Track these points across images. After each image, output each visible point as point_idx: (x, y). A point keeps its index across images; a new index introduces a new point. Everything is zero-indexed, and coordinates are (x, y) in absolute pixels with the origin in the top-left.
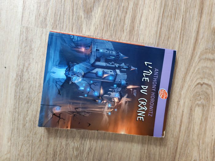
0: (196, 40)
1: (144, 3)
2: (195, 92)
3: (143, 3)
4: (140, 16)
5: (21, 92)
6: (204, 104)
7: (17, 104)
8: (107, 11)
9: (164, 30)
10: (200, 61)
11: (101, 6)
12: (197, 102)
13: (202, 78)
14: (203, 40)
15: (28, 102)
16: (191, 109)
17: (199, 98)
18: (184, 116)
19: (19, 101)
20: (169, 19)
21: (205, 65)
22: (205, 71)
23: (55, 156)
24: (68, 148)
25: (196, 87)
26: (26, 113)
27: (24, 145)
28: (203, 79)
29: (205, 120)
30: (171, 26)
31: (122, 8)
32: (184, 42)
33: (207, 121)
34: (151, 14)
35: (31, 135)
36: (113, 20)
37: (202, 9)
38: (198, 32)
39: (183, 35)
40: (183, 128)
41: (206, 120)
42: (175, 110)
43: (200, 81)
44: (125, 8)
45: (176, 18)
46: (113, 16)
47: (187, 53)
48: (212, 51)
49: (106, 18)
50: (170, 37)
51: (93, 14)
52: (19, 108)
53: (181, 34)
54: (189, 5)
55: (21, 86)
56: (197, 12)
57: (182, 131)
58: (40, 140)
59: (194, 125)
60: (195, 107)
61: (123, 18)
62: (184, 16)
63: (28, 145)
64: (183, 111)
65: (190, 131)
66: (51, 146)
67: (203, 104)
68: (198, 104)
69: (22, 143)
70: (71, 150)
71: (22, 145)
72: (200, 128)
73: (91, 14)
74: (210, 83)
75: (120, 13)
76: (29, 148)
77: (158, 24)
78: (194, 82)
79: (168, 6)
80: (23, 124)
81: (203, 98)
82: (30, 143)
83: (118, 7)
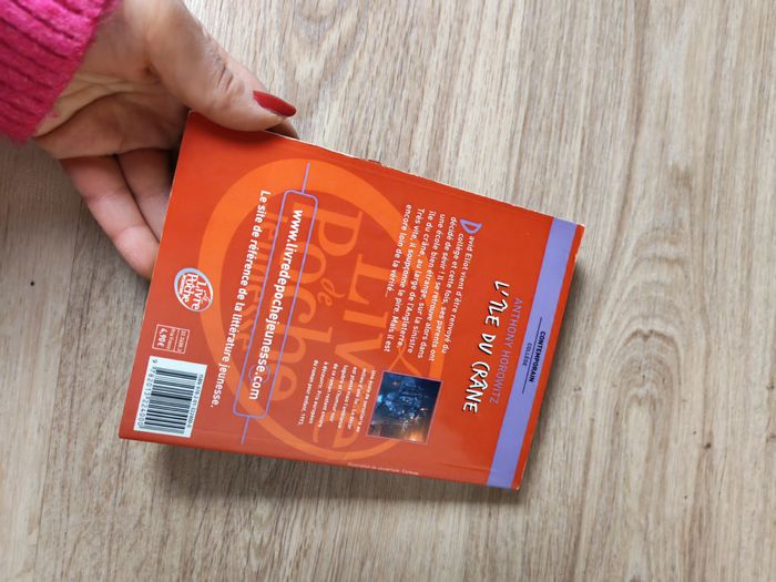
0: (625, 201)
1: (469, 92)
2: (627, 358)
3: (465, 92)
4: (457, 128)
5: (79, 362)
6: (656, 397)
7: (67, 404)
8: (360, 115)
9: (529, 170)
10: (636, 265)
11: (340, 97)
12: (634, 391)
13: (645, 317)
14: (645, 202)
15: (102, 397)
16: (617, 414)
17: (639, 378)
18: (595, 437)
19: (73, 393)
20: (542, 139)
21: (654, 276)
22: (653, 294)
23: (188, 575)
24: (231, 548)
25: (629, 345)
26: (94, 433)
27: (83, 542)
28: (650, 320)
29: (660, 447)
30: (549, 158)
31: (403, 105)
32: (588, 209)
33: (665, 452)
34: (490, 123)
35: (109, 505)
36: (378, 141)
37: (640, 110)
38: (629, 178)
39: (586, 187)
40: (595, 473)
41: (664, 445)
42: (569, 416)
43: (641, 327)
44: (412, 105)
45: (563, 138)
46: (377, 127)
47: (600, 239)
48: (673, 233)
49: (357, 136)
50: (549, 191)
51: (316, 120)
52: (71, 414)
53: (578, 185)
54: (601, 97)
55: (82, 342)
56: (625, 119)
57: (590, 483)
58: (139, 522)
59: (627, 462)
60: (629, 407)
61: (406, 134)
62: (587, 131)
63: (97, 542)
64: (593, 420)
65: (615, 483)
66: (174, 542)
67: (652, 396)
68: (636, 396)
69: (77, 533)
70: (243, 553)
71: (78, 540)
72: (648, 474)
73: (309, 119)
74: (670, 330)
75: (398, 120)
76: (101, 551)
77: (511, 155)
78: (622, 327)
79: (539, 102)
80: (83, 469)
81: (651, 377)
82: (105, 534)
83: (390, 101)
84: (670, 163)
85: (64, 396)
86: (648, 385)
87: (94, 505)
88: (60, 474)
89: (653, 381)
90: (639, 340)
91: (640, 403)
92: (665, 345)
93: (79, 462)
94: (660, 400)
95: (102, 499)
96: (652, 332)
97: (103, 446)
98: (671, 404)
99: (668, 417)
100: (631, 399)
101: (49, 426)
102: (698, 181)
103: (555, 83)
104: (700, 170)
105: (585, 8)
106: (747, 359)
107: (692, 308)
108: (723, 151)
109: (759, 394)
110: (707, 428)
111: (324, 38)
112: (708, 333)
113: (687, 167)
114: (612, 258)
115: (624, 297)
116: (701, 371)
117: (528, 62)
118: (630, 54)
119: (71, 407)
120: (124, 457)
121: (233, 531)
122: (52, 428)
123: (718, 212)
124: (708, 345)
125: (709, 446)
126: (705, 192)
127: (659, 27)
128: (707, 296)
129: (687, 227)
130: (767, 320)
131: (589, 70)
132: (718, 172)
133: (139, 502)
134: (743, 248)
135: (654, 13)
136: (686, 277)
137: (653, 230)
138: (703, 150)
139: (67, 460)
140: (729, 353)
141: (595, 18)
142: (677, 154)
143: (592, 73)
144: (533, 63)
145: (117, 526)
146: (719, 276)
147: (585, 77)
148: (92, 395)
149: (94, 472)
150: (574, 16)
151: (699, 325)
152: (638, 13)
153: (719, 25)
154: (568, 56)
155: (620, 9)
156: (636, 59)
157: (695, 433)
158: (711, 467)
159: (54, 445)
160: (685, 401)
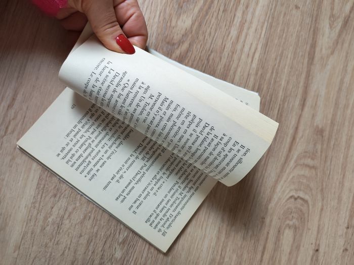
84: (315, 124)
85: (39, 193)
86: (294, 220)
87: (45, 243)
88: (31, 228)
89: (297, 219)
90: (293, 200)
91: (290, 228)
92: (304, 203)
93: (41, 223)
94: (299, 228)
95: (49, 241)
96: (298, 197)
97: (52, 217)
98: (303, 230)
99: (301, 235)
100: (286, 226)
101: (30, 206)
102: (326, 134)
103: (270, 84)
104: (328, 129)
105: (287, 53)
106: (339, 214)
107: (317, 189)
108: (339, 122)
109: (342, 230)
110: (318, 243)
111: (174, 52)
112: (323, 200)
113: (322, 127)
114: (285, 162)
115: (289, 180)
116: (318, 216)
117: (259, 73)
118: (304, 76)
119: (41, 198)
120: (60, 224)
121: (104, 263)
123: (333, 148)
124: (322, 206)
125: (317, 250)
126: (329, 139)
127: (317, 65)
128: (324, 184)
129: (319, 153)
130: (349, 197)
131: (285, 80)
132: (335, 131)
133: (64, 244)
134: (343, 165)
135: (316, 59)
136: (316, 174)
137: (304, 152)
138: (330, 121)
139: (35, 222)
140: (331, 210)
141: (291, 59)
142: (319, 121)
143: (286, 82)
144: (261, 74)
145: (53, 254)
146: (330, 177)
147: (283, 83)
148: (51, 194)
149: (46, 229)
150: (282, 56)
151: (319, 196)
152: (309, 58)
153: (343, 67)
154: (277, 73)
155: (302, 56)
156: (306, 78)
157: (312, 244)
158: (317, 260)
159: (31, 214)
160: (309, 229)
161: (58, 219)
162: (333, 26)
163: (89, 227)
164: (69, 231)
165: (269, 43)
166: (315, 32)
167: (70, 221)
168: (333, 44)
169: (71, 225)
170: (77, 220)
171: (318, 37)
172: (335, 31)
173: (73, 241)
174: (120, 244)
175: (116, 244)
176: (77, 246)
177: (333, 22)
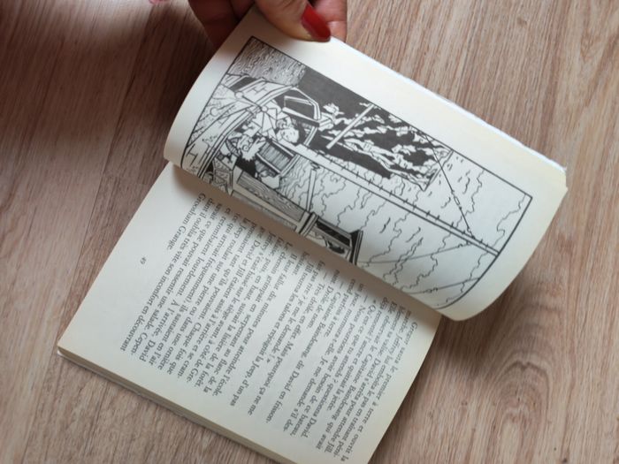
84: (557, 232)
85: (56, 363)
86: (521, 407)
87: (68, 453)
88: (44, 425)
89: (526, 404)
90: (518, 370)
91: (513, 420)
92: (538, 375)
93: (61, 417)
94: (530, 420)
95: (75, 449)
96: (529, 364)
97: (81, 406)
98: (538, 424)
99: (535, 434)
100: (507, 417)
101: (41, 385)
102: (578, 249)
104: (581, 240)
105: (504, 105)
106: (603, 393)
107: (563, 349)
108: (600, 227)
109: (610, 423)
110: (566, 446)
112: (574, 369)
113: (570, 237)
116: (566, 399)
119: (60, 373)
120: (96, 417)
122: (43, 387)
123: (592, 275)
124: (573, 380)
126: (583, 258)
127: (560, 126)
128: (576, 340)
129: (566, 284)
132: (595, 244)
133: (103, 455)
134: (609, 305)
135: (557, 114)
136: (561, 323)
137: (537, 284)
138: (585, 224)
139: (51, 413)
140: (589, 388)
141: (511, 114)
142: (564, 227)
146: (587, 326)
149: (71, 427)
150: (495, 110)
151: (567, 362)
152: (545, 114)
153: (608, 129)
155: (531, 109)
157: (555, 449)
159: (42, 402)
160: (549, 423)
161: (93, 410)
162: (588, 55)
163: (147, 423)
164: (113, 430)
165: (470, 88)
166: (556, 65)
167: (113, 414)
168: (589, 87)
169: (116, 420)
170: (126, 410)
171: (561, 74)
172: (592, 64)
173: (118, 448)
174: (204, 455)
175: (197, 454)
176: (126, 458)
177: (588, 47)
